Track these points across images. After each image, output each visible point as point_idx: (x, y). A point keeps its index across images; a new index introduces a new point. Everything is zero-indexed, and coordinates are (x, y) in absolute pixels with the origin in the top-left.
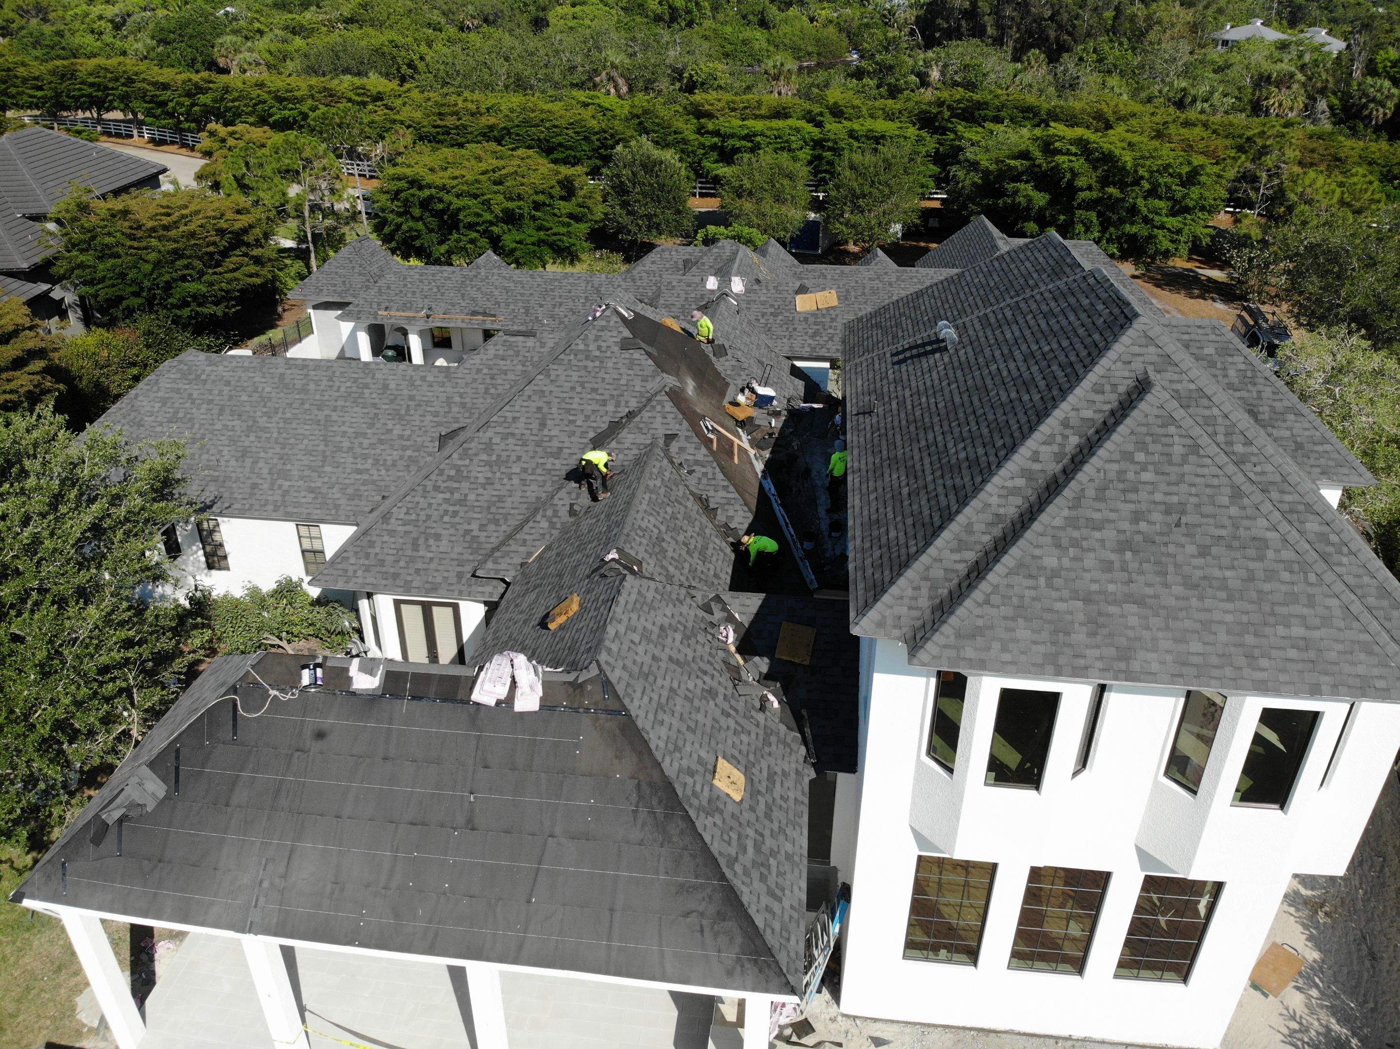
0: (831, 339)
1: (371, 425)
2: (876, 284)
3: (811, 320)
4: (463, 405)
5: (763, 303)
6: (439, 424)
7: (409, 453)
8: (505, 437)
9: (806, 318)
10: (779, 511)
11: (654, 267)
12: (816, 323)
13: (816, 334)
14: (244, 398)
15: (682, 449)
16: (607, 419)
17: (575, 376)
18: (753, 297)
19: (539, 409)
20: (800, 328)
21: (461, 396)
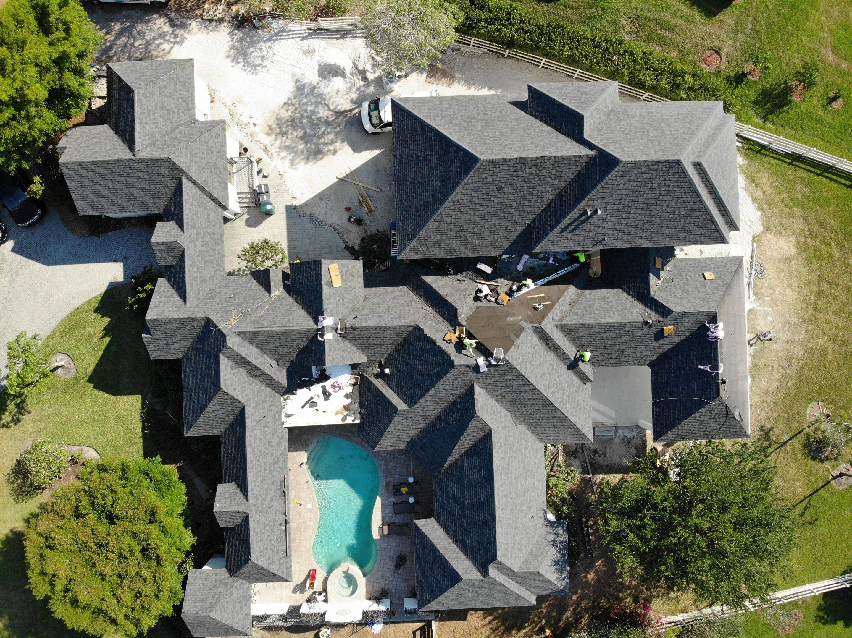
0: (354, 267)
1: (515, 457)
3: (345, 278)
6: (512, 429)
9: (344, 281)
12: (346, 275)
13: (352, 275)
20: (349, 284)
21: (501, 423)
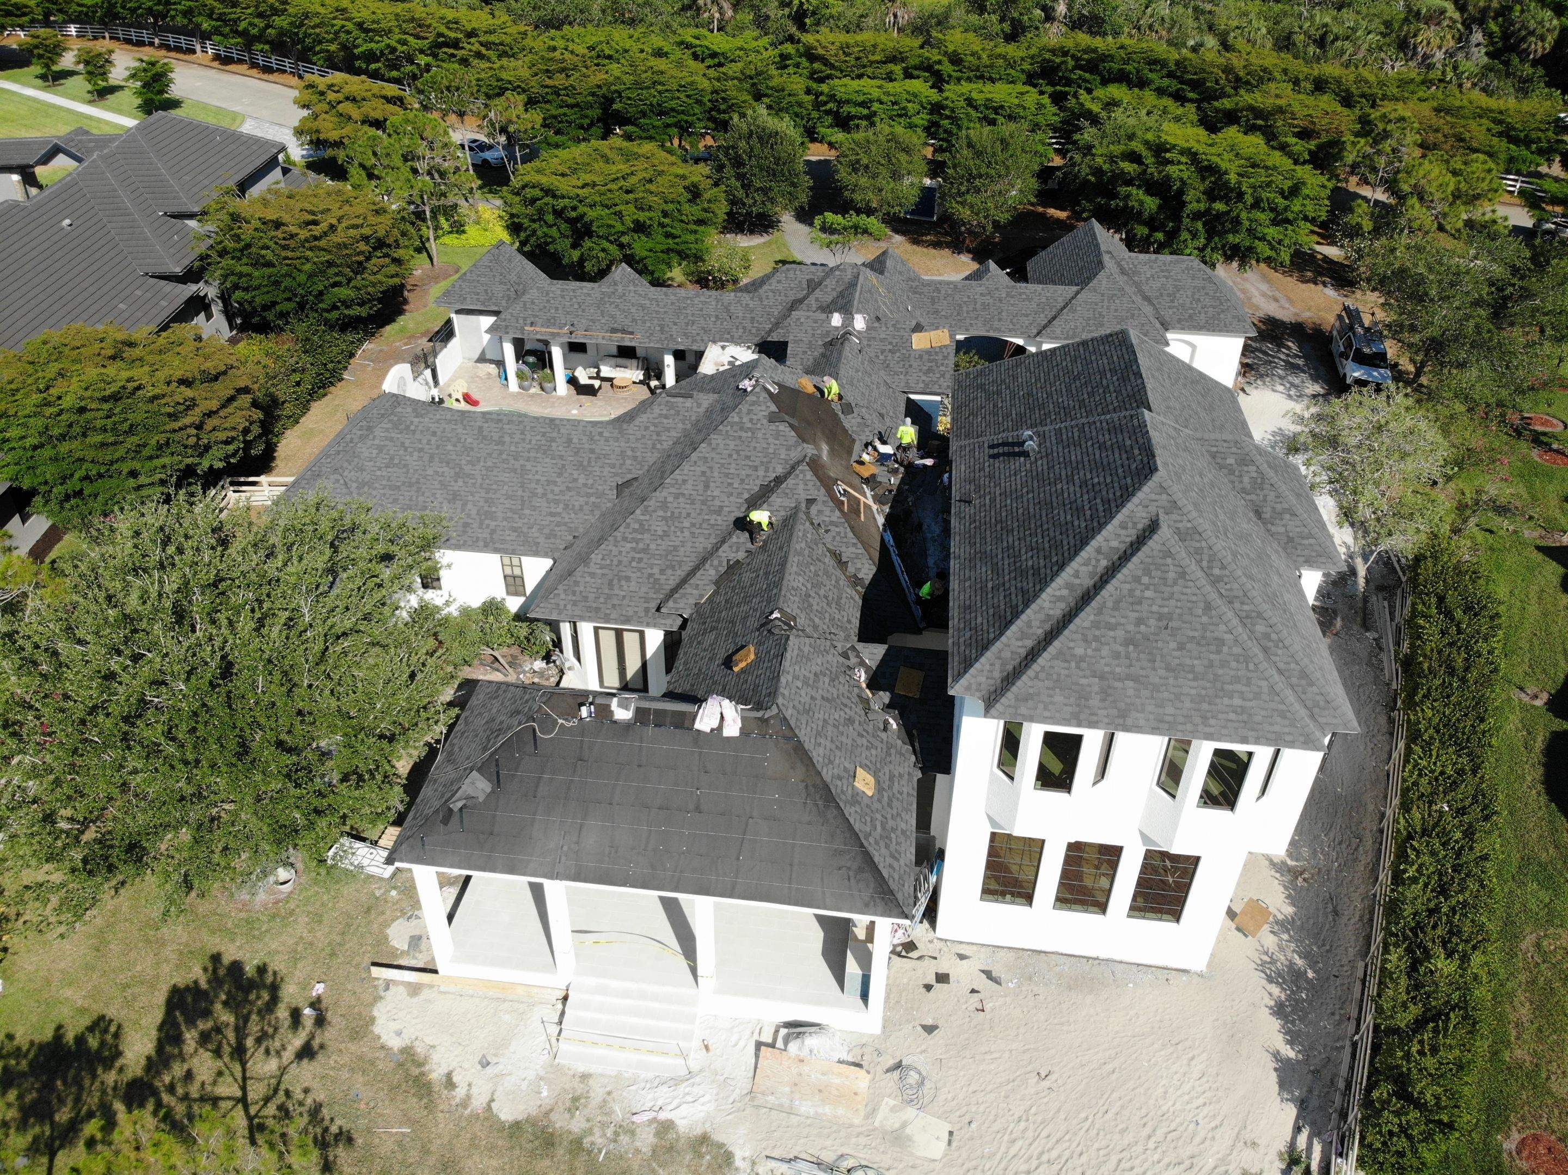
0: (943, 376)
1: (560, 475)
2: (987, 300)
3: (926, 357)
4: (635, 458)
5: (882, 340)
6: (616, 475)
7: (593, 499)
8: (677, 496)
9: (921, 355)
10: (896, 560)
11: (780, 287)
12: (930, 361)
13: (930, 370)
14: (450, 447)
15: (820, 512)
16: (759, 482)
17: (732, 444)
18: (874, 334)
19: (703, 473)
20: (915, 364)
21: (633, 450)
